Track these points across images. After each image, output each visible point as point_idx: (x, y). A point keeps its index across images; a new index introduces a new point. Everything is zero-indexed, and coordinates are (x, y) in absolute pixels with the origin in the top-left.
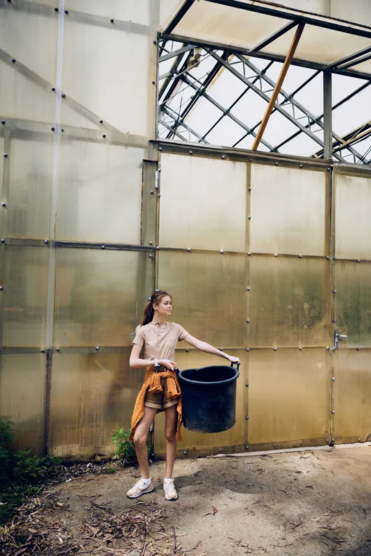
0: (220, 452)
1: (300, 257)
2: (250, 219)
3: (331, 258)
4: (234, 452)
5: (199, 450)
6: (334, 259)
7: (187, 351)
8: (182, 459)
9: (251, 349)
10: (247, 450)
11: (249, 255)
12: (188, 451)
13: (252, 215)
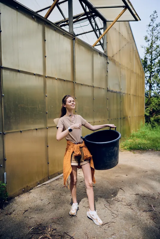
0: (39, 184)
1: (65, 81)
2: (46, 57)
3: (75, 82)
4: (44, 182)
5: (29, 187)
6: (76, 83)
7: (21, 132)
8: (22, 194)
9: (49, 127)
10: (49, 179)
11: (46, 77)
12: (24, 189)
13: (46, 55)
